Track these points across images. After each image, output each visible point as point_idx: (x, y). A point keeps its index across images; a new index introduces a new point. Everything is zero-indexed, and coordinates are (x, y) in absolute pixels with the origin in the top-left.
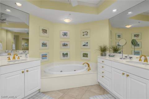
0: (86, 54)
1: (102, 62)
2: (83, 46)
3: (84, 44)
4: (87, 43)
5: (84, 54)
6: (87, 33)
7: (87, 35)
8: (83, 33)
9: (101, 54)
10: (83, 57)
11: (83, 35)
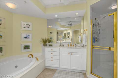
0: (27, 46)
1: (51, 51)
2: (24, 38)
3: (25, 36)
4: (29, 35)
5: (25, 47)
6: (29, 26)
7: (29, 28)
8: (24, 25)
9: (44, 44)
10: (24, 49)
11: (24, 28)
